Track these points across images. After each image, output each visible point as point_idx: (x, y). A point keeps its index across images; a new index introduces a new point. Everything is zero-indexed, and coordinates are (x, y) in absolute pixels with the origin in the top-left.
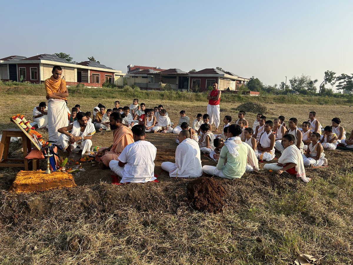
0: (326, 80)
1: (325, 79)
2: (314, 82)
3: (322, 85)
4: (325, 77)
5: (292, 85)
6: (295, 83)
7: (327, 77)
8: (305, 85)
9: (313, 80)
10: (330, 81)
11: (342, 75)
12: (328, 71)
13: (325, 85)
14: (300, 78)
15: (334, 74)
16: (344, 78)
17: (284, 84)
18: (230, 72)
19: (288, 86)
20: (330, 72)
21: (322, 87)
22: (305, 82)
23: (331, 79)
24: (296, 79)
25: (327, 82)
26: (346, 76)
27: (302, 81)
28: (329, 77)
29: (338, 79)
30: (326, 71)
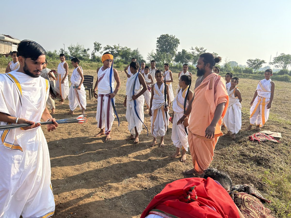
0: (96, 49)
1: (94, 48)
2: (87, 50)
3: (93, 53)
4: (94, 47)
5: (71, 52)
6: (72, 50)
7: (96, 47)
8: (80, 52)
9: (86, 49)
10: (98, 50)
11: (107, 46)
12: (96, 42)
13: (95, 53)
14: (75, 46)
15: (100, 45)
16: (109, 49)
17: (63, 50)
18: (9, 35)
19: (67, 52)
20: (97, 43)
21: (93, 54)
22: (80, 50)
23: (98, 49)
24: (73, 47)
25: (96, 51)
26: (110, 47)
27: (77, 49)
28: (97, 47)
29: (105, 49)
30: (95, 42)
